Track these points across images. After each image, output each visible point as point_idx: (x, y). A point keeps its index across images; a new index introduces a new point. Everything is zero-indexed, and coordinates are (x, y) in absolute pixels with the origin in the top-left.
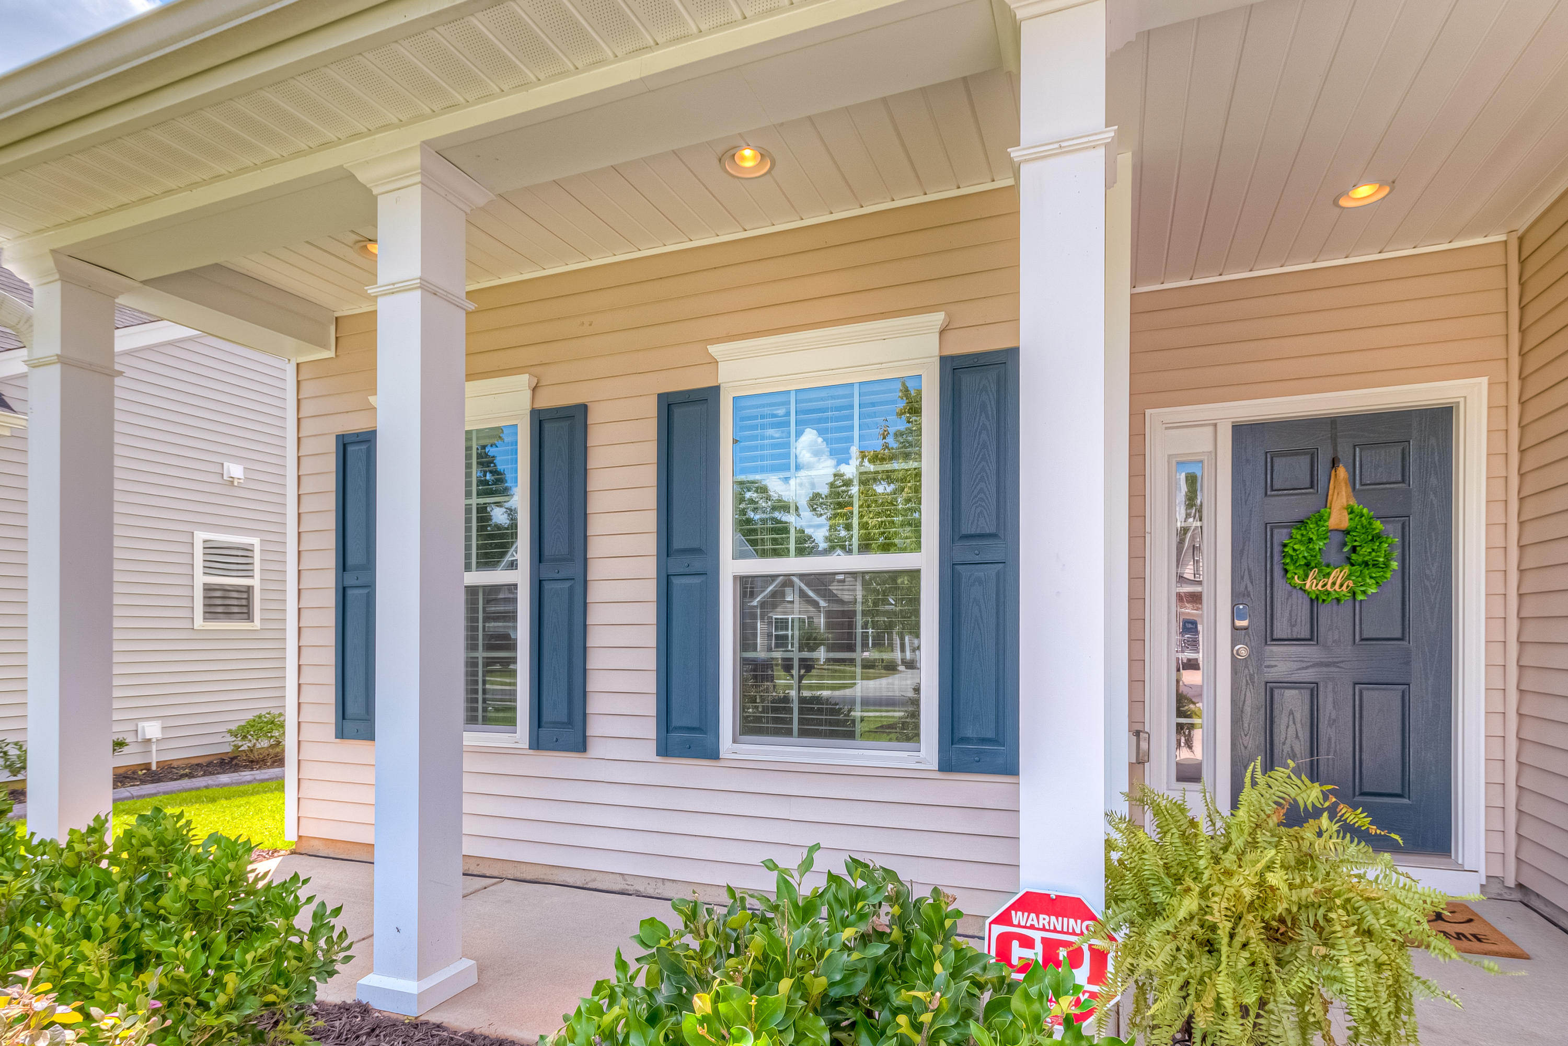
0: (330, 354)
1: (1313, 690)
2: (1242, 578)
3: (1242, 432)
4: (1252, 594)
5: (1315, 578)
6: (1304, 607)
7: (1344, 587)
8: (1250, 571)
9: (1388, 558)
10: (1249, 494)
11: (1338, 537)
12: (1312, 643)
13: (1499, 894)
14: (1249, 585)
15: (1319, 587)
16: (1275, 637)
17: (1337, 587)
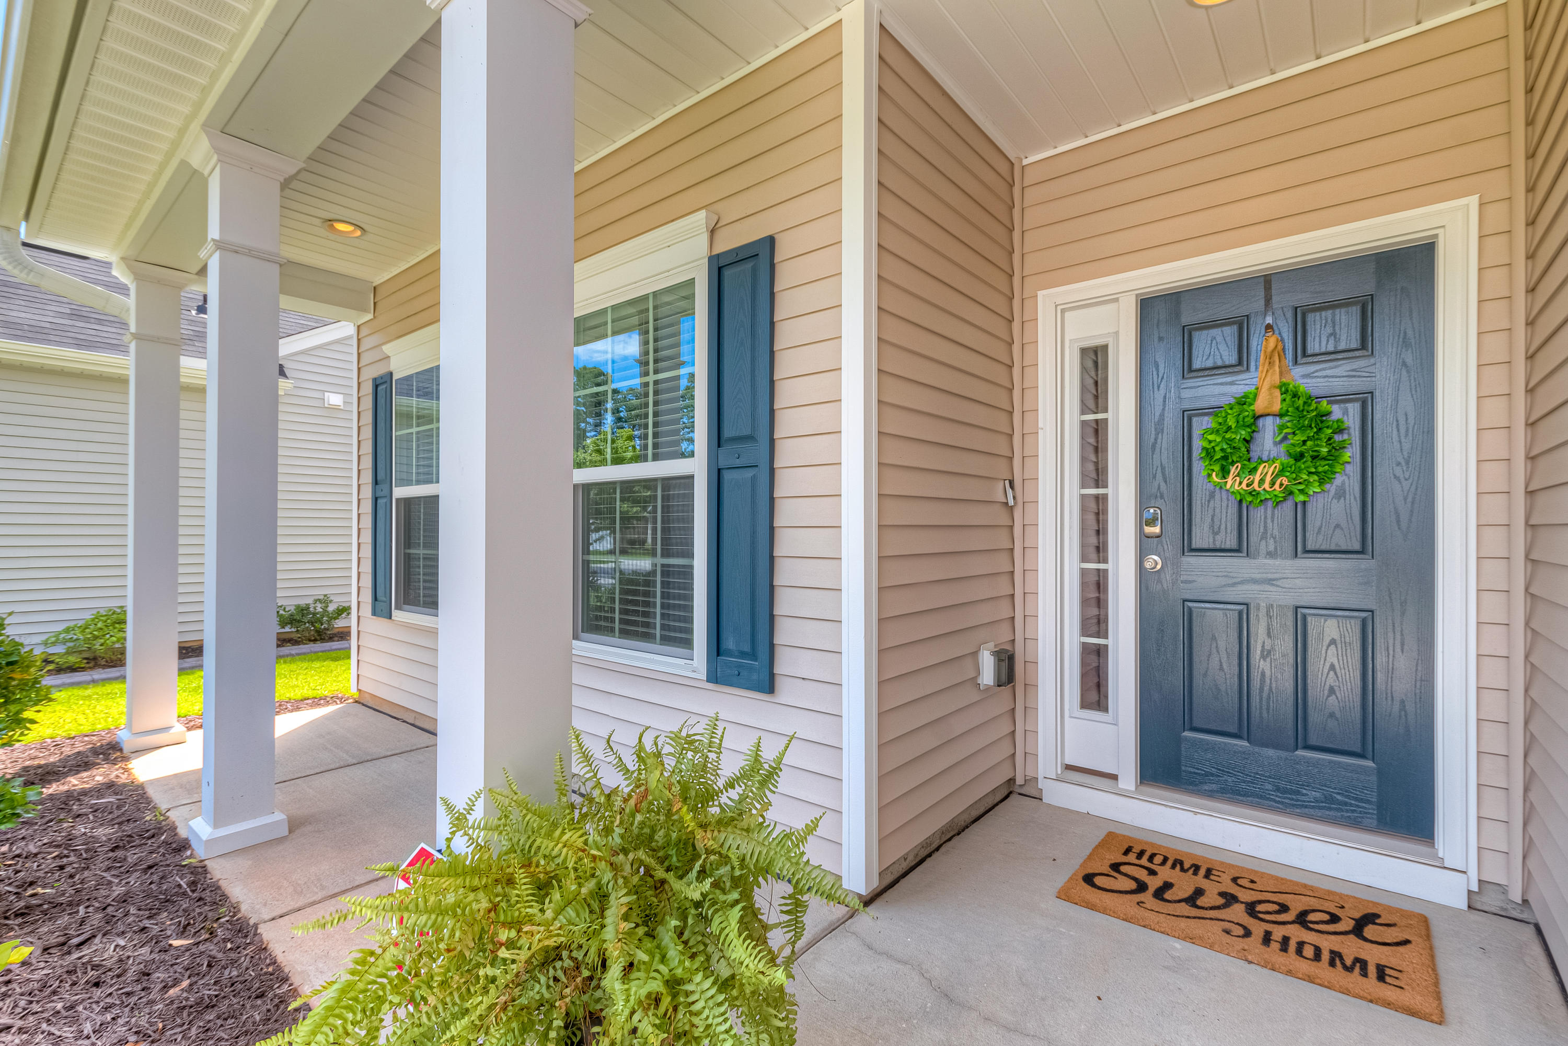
0: (370, 316)
1: (1242, 612)
2: (1154, 477)
3: (1149, 305)
4: (1165, 496)
5: (1238, 475)
6: (1229, 511)
7: (1277, 486)
8: (1163, 468)
10: (1163, 378)
12: (1241, 555)
13: (1502, 909)
14: (1163, 484)
15: (1244, 486)
16: (1194, 546)
17: (1266, 485)
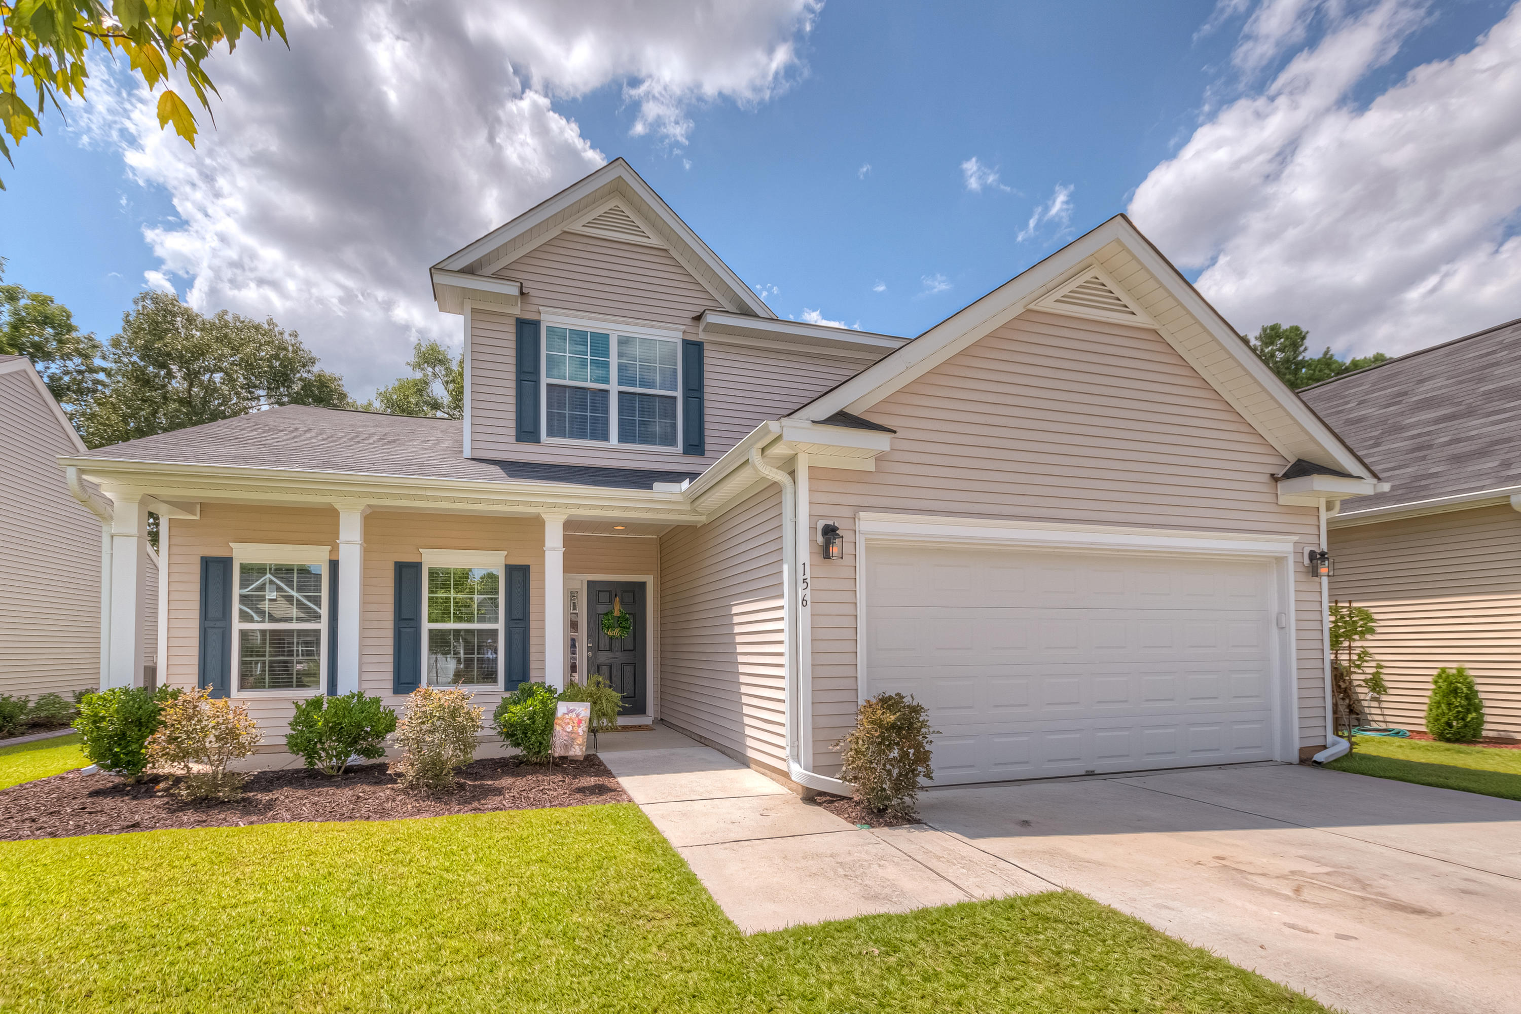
0: (197, 518)
1: (611, 666)
2: (590, 631)
3: (590, 583)
4: (594, 636)
5: (610, 631)
6: (607, 640)
7: (618, 634)
8: (592, 629)
9: (630, 625)
11: (616, 619)
12: (610, 651)
14: (592, 633)
15: (612, 634)
16: (599, 649)
